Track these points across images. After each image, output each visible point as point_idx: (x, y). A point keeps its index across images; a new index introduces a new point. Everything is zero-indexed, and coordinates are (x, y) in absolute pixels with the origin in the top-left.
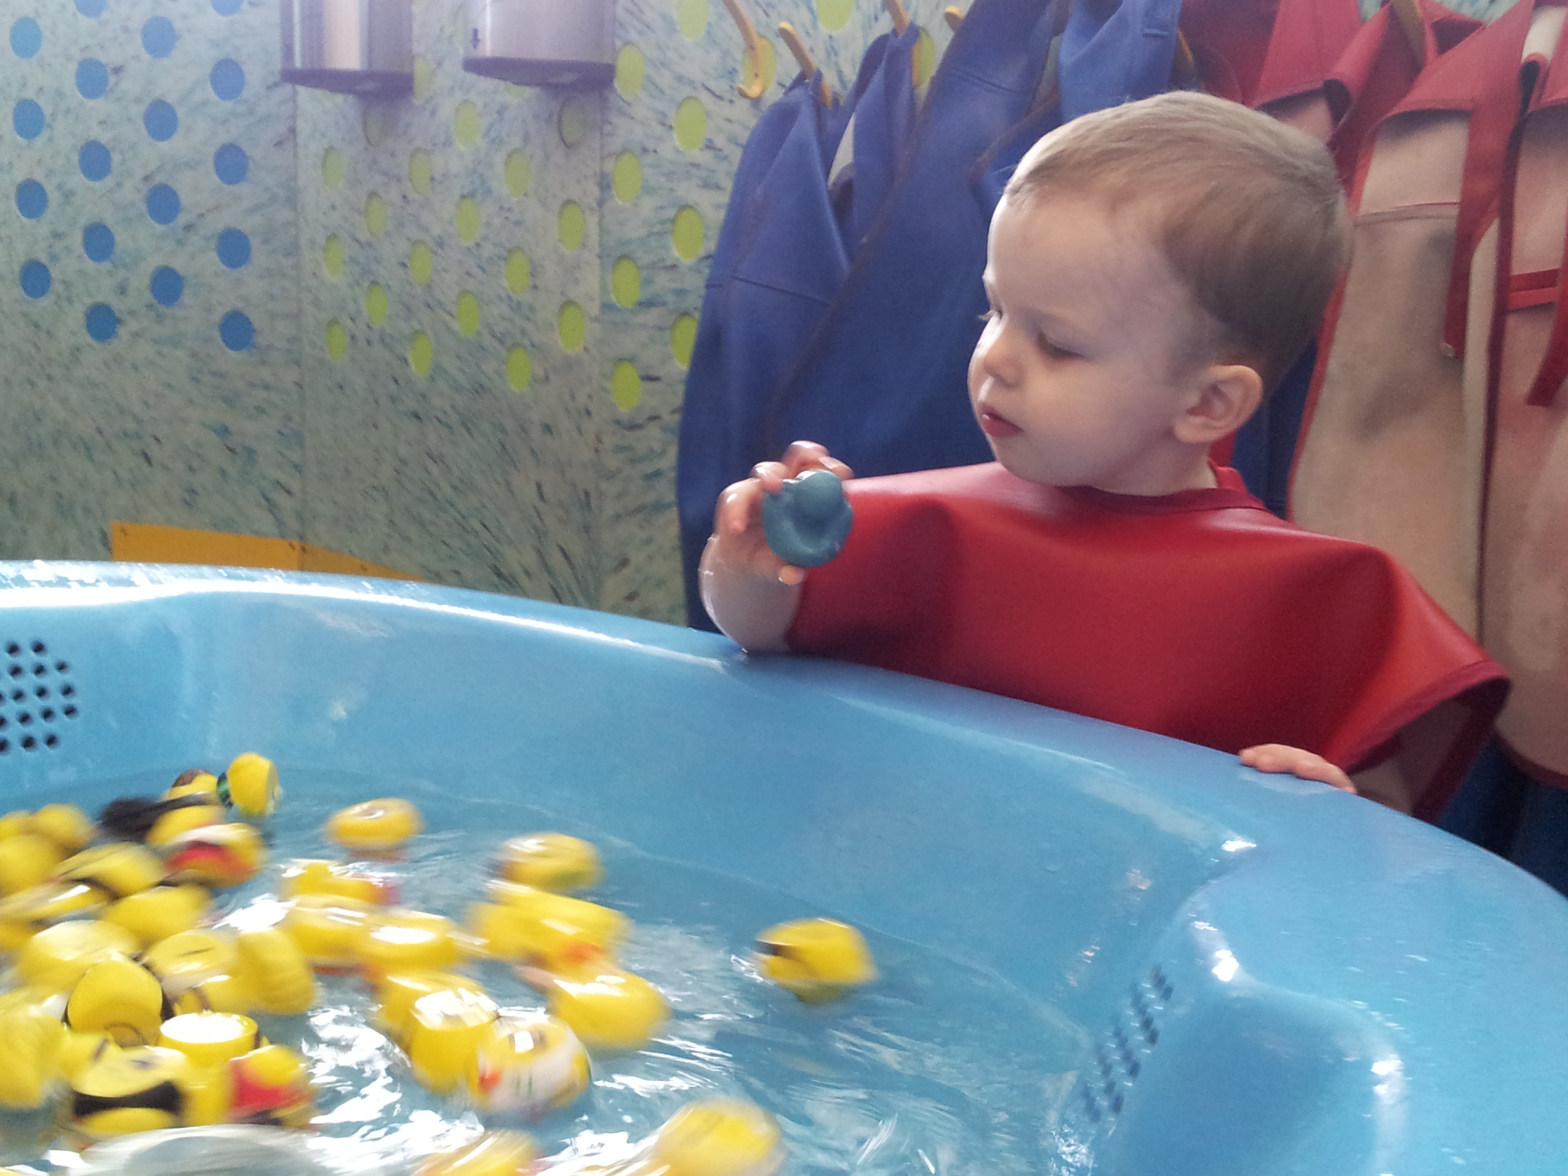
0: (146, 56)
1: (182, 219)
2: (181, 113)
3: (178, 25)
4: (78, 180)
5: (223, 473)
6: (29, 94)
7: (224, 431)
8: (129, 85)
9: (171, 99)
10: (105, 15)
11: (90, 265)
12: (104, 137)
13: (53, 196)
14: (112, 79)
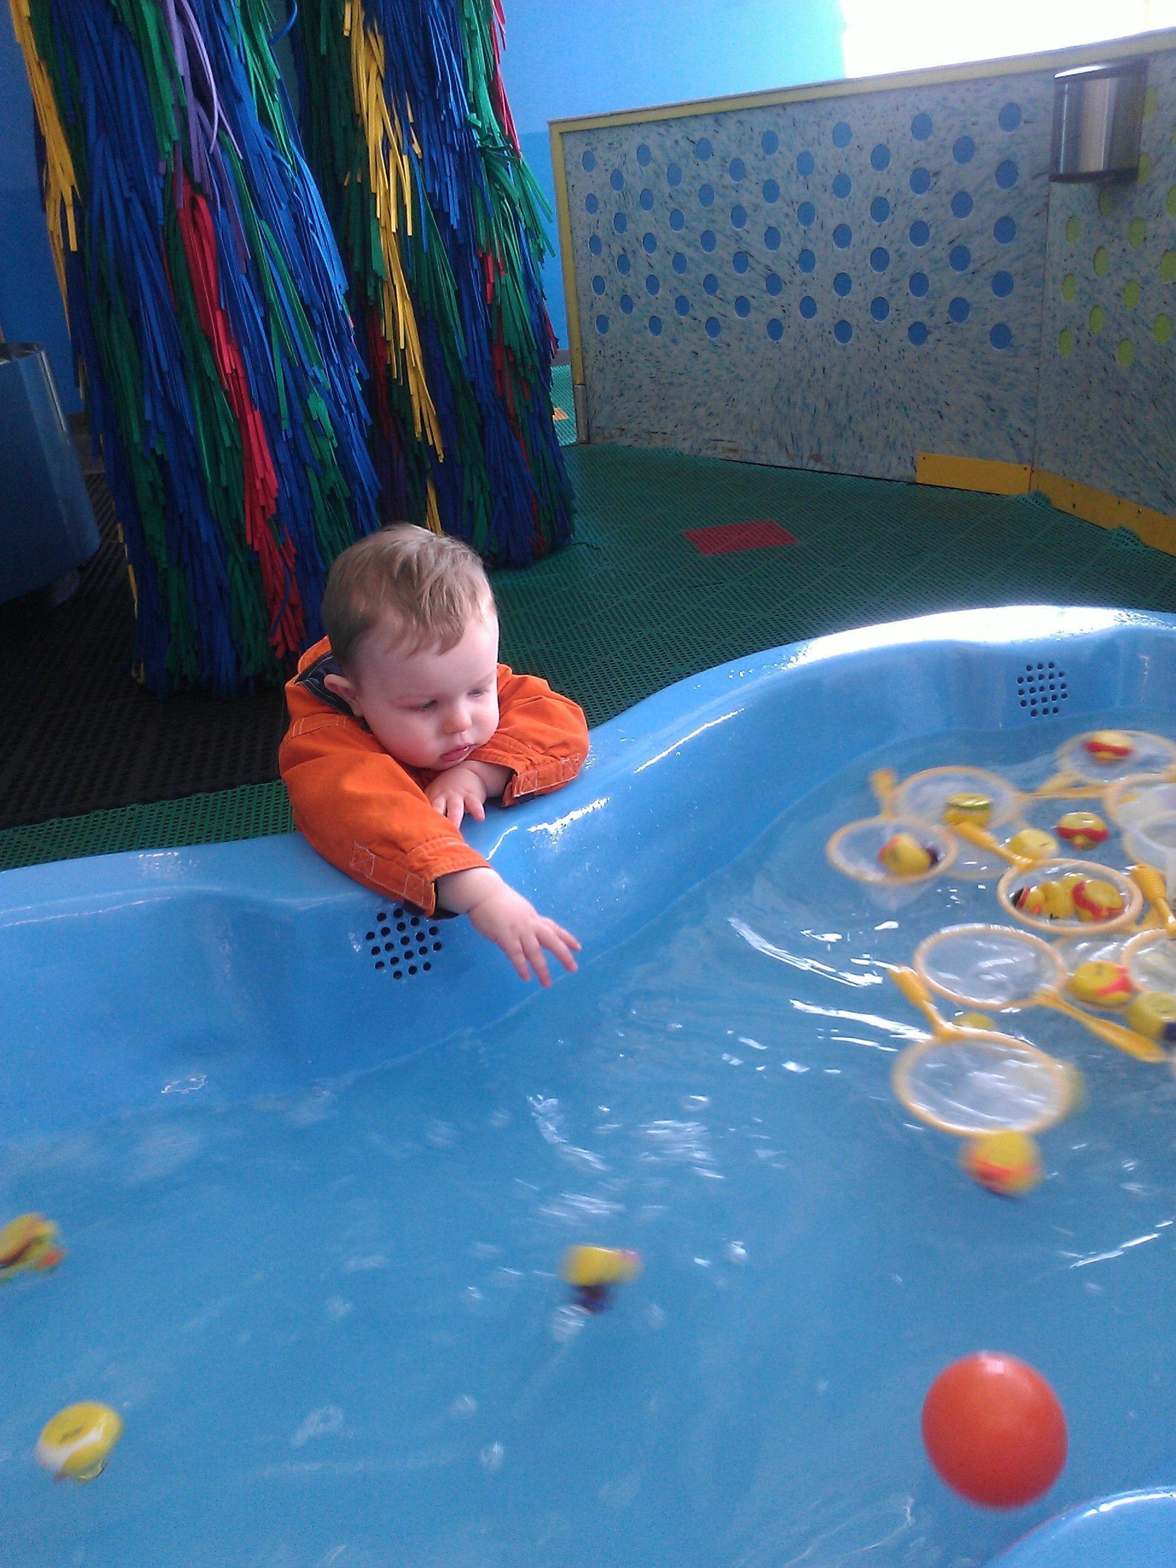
0: (955, 163)
1: (971, 267)
2: (974, 199)
3: (976, 140)
4: (909, 246)
5: (986, 424)
6: (881, 193)
7: (989, 398)
8: (943, 183)
9: (968, 191)
10: (930, 138)
11: (913, 297)
12: (925, 217)
13: (893, 257)
14: (933, 180)
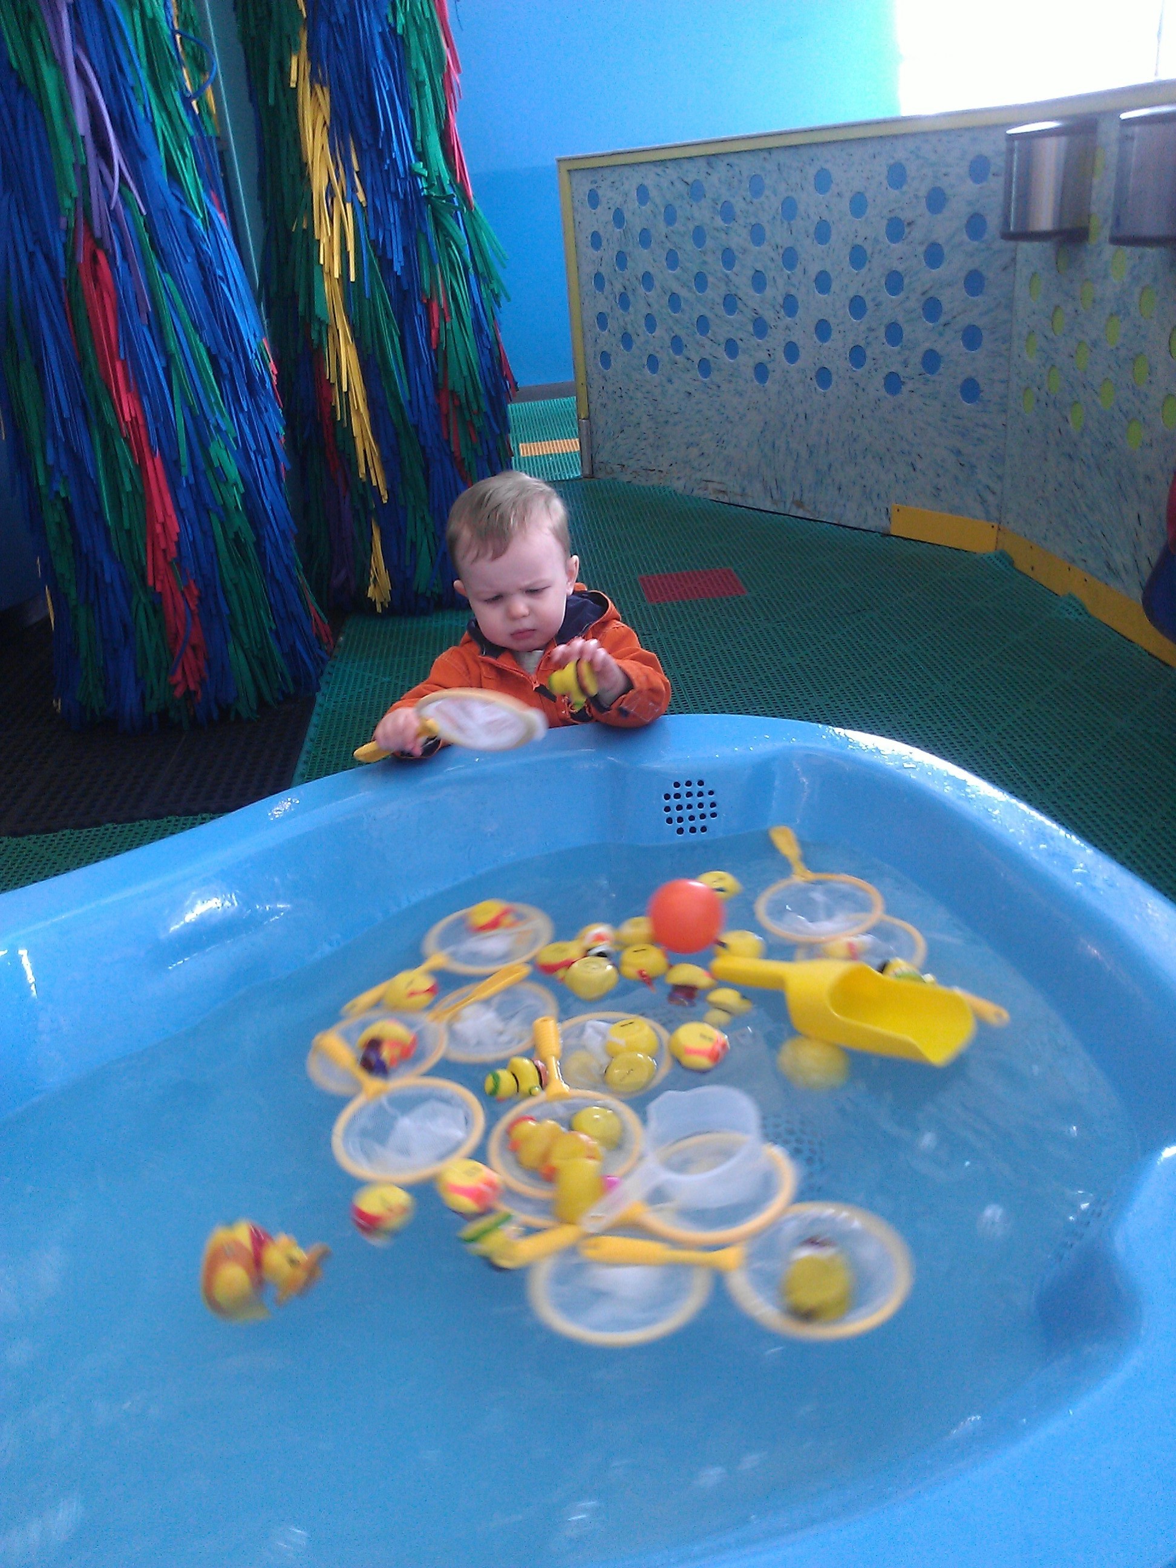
0: (928, 213)
1: (943, 319)
2: (946, 250)
3: (949, 192)
4: (885, 296)
5: (956, 478)
6: (859, 241)
7: (959, 453)
8: (917, 234)
9: (940, 242)
10: (905, 188)
11: (888, 348)
12: (900, 268)
13: (870, 305)
14: (907, 230)
